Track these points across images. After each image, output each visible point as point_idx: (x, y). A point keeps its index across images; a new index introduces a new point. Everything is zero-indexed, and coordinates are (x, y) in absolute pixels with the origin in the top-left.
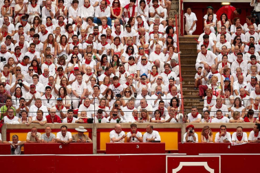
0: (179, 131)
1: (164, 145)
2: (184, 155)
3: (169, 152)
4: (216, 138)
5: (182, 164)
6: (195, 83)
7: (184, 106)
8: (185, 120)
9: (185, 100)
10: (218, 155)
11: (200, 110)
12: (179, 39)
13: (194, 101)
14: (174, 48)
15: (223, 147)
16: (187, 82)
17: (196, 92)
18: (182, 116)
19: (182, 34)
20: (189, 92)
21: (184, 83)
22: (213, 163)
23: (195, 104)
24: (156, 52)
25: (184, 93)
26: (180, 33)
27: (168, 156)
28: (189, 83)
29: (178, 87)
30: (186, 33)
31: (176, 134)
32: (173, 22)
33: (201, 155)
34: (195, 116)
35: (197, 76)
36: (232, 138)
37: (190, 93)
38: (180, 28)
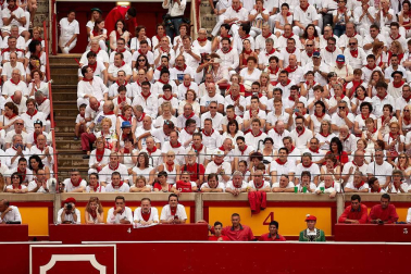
0: (50, 205)
1: (26, 227)
2: (58, 244)
3: (35, 239)
4: (110, 217)
5: (55, 258)
6: (76, 130)
7: (59, 165)
8: (59, 188)
9: (60, 157)
10: (113, 244)
11: (84, 171)
12: (50, 60)
13: (73, 157)
14: (41, 74)
15: (119, 231)
16: (62, 128)
17: (77, 144)
18: (55, 181)
19: (54, 53)
20: (66, 144)
21: (57, 130)
22: (104, 256)
23: (76, 164)
24: (12, 81)
25: (58, 146)
26: (50, 50)
27: (33, 245)
28: (66, 129)
29: (49, 136)
30: (60, 51)
31: (45, 211)
32: (41, 32)
33: (86, 244)
34: (76, 184)
35: (79, 119)
36: (133, 216)
37: (68, 146)
38: (51, 42)
